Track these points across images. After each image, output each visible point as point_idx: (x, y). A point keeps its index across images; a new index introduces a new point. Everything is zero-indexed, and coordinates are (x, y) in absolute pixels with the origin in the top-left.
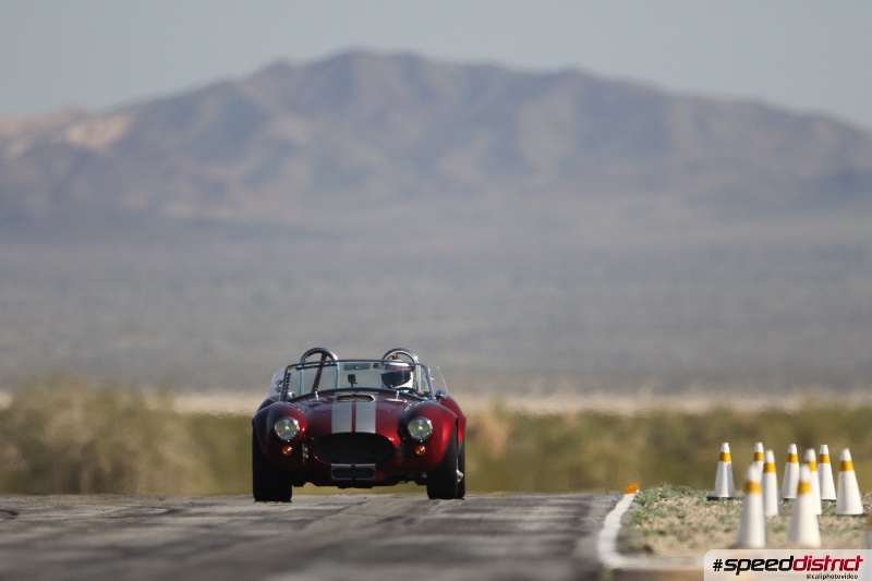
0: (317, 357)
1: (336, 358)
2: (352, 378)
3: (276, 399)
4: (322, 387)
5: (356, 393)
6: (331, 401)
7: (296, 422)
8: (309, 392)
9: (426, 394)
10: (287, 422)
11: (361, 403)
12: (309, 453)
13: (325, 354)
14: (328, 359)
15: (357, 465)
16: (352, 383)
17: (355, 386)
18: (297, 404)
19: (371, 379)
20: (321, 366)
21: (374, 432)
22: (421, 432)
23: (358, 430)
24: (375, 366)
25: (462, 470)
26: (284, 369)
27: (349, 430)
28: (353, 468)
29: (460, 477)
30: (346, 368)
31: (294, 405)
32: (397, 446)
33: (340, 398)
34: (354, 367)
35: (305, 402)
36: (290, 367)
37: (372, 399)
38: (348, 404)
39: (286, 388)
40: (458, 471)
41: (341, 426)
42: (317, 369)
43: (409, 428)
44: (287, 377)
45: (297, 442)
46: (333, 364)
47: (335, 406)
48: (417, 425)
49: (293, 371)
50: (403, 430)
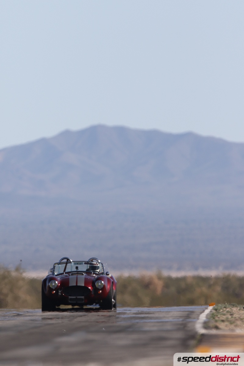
0: (65, 260)
1: (71, 261)
2: (77, 268)
3: (50, 275)
4: (66, 271)
5: (78, 273)
6: (69, 275)
7: (57, 282)
8: (62, 272)
9: (103, 273)
10: (53, 282)
11: (79, 276)
12: (61, 293)
13: (68, 260)
14: (69, 261)
15: (78, 297)
16: (77, 270)
17: (78, 270)
18: (58, 276)
19: (83, 268)
20: (67, 263)
21: (83, 285)
22: (100, 286)
23: (78, 285)
24: (85, 263)
25: (114, 299)
26: (53, 264)
27: (75, 285)
28: (76, 298)
29: (114, 302)
30: (75, 264)
31: (57, 277)
32: (91, 290)
33: (72, 274)
34: (78, 264)
35: (60, 276)
36: (55, 264)
37: (83, 274)
38: (75, 276)
39: (54, 271)
40: (113, 300)
41: (72, 283)
42: (65, 265)
43: (96, 284)
44: (54, 267)
45: (57, 289)
46: (71, 262)
47: (70, 277)
48: (98, 283)
49: (57, 265)
50: (93, 285)
